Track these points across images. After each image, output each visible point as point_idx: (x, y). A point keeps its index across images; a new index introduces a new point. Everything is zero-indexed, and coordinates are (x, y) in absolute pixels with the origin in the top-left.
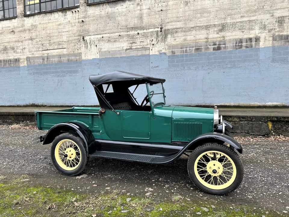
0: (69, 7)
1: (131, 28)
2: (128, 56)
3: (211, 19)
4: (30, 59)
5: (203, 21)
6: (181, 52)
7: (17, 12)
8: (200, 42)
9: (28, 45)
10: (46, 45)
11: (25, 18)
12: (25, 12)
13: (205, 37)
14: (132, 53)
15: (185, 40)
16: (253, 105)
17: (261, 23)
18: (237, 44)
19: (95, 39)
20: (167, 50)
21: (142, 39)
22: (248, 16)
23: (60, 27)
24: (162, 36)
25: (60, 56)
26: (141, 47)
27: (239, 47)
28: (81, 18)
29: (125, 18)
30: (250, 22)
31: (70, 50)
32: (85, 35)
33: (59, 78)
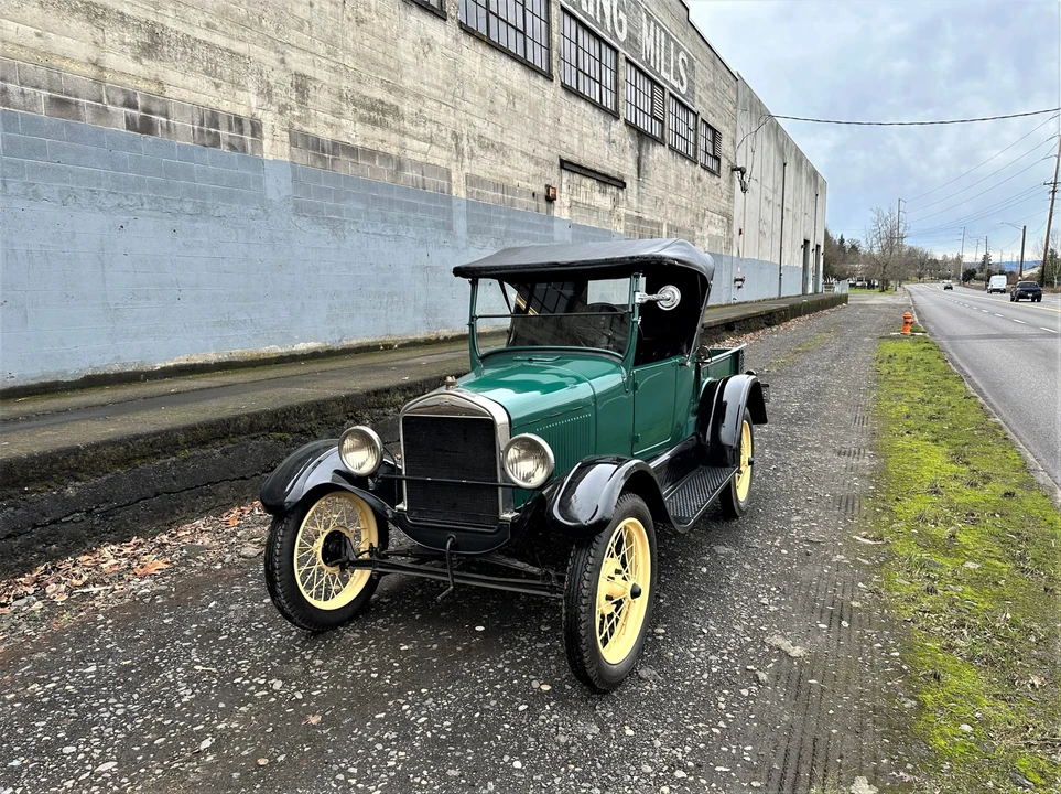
8: (67, 70)
13: (89, 55)
17: (261, 74)
18: (205, 129)
22: (225, 33)
27: (211, 139)
30: (232, 57)
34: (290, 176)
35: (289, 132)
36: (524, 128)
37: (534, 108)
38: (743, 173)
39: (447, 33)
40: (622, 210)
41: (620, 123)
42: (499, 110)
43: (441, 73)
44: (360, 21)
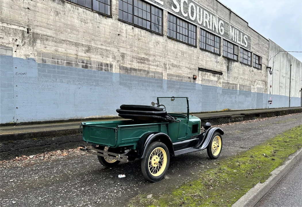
5: (72, 38)
8: (70, 56)
13: (75, 53)
15: (56, 51)
17: (113, 54)
18: (99, 67)
20: (37, 57)
22: (105, 46)
24: (29, 39)
27: (101, 69)
30: (106, 51)
34: (119, 76)
35: (119, 66)
36: (186, 61)
37: (190, 56)
38: (270, 69)
39: (163, 39)
40: (221, 81)
41: (221, 57)
42: (179, 57)
43: (161, 49)
44: (139, 39)
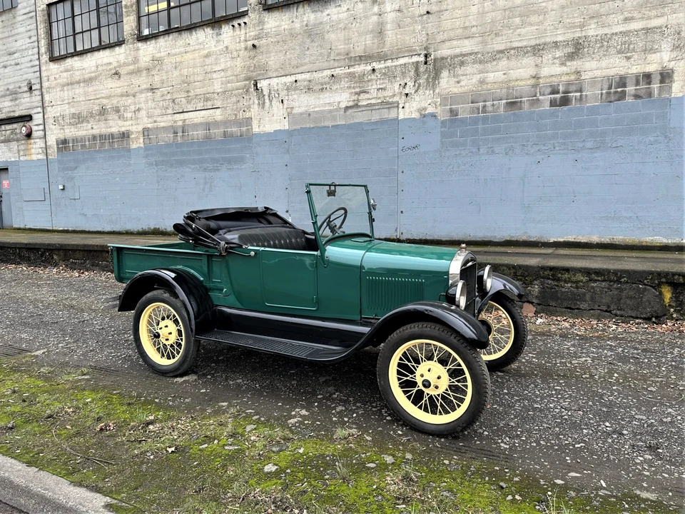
0: (226, 16)
1: (357, 58)
2: (351, 124)
3: (548, 28)
4: (150, 132)
5: (527, 35)
6: (473, 113)
7: (123, 32)
8: (518, 86)
9: (146, 102)
10: (181, 101)
11: (140, 44)
12: (139, 30)
13: (531, 74)
14: (360, 117)
15: (482, 82)
16: (648, 244)
17: (678, 34)
18: (612, 90)
19: (280, 85)
20: (439, 108)
21: (381, 81)
22: (642, 18)
23: (208, 61)
24: (427, 75)
25: (208, 126)
26: (379, 101)
27: (617, 96)
28: (251, 39)
29: (345, 36)
30: (648, 32)
31: (229, 112)
32: (260, 78)
33: (207, 174)
